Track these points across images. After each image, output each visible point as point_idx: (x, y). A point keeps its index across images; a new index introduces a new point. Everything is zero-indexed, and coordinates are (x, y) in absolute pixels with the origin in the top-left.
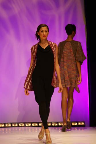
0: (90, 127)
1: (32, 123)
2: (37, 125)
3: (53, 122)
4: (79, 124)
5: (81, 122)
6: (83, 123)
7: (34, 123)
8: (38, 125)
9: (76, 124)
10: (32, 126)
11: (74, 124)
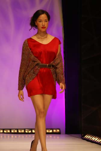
0: (66, 135)
1: (3, 130)
2: (9, 131)
3: (27, 129)
4: (55, 131)
5: (56, 129)
6: (58, 131)
7: (6, 130)
8: (11, 131)
9: (51, 131)
10: (3, 133)
11: (49, 131)
